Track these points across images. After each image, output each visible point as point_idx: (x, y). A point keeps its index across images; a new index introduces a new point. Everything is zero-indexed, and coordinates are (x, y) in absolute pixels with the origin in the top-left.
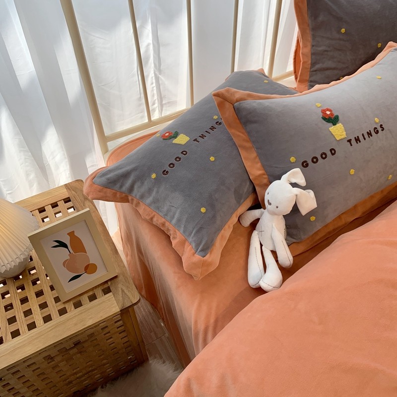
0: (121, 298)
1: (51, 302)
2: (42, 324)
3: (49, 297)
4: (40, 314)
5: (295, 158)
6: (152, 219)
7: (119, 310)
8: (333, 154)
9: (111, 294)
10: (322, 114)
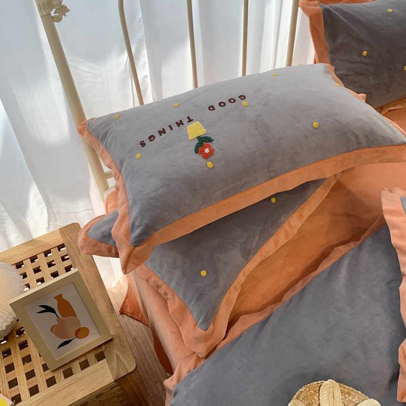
0: (116, 366)
1: (39, 370)
2: (28, 397)
3: (37, 364)
4: (26, 384)
6: (148, 279)
7: (113, 381)
9: (105, 360)
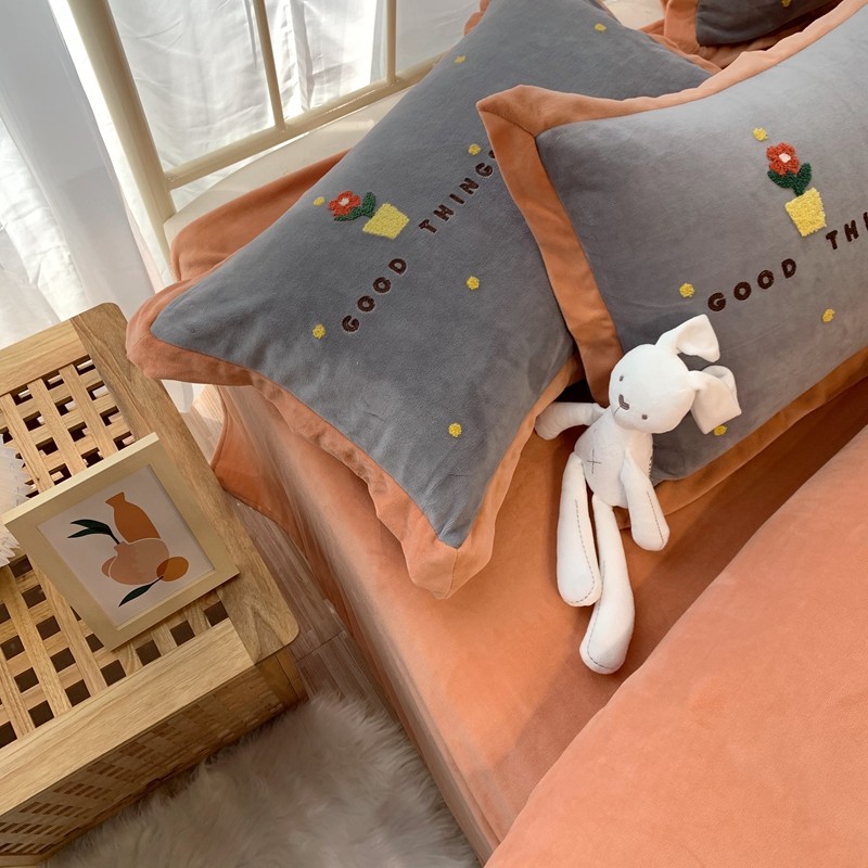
0: (254, 633)
1: (80, 650)
2: (66, 709)
3: (73, 637)
4: (56, 681)
5: (694, 286)
6: (317, 438)
7: (252, 664)
8: (788, 275)
9: (227, 622)
10: (769, 162)
